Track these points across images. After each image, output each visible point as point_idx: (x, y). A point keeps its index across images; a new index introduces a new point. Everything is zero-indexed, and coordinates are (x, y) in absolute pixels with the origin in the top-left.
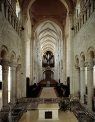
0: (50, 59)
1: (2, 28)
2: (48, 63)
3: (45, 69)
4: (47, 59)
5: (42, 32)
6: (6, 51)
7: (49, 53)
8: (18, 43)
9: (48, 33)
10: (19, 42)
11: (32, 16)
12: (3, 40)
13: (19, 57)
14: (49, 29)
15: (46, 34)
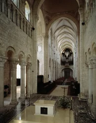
0: (69, 56)
1: (8, 31)
2: (67, 61)
3: (63, 67)
4: (65, 56)
5: (58, 29)
6: (13, 51)
7: (68, 50)
8: (27, 43)
9: (65, 30)
10: (29, 42)
11: (46, 15)
12: (9, 42)
13: (29, 56)
14: (65, 26)
15: (63, 31)
